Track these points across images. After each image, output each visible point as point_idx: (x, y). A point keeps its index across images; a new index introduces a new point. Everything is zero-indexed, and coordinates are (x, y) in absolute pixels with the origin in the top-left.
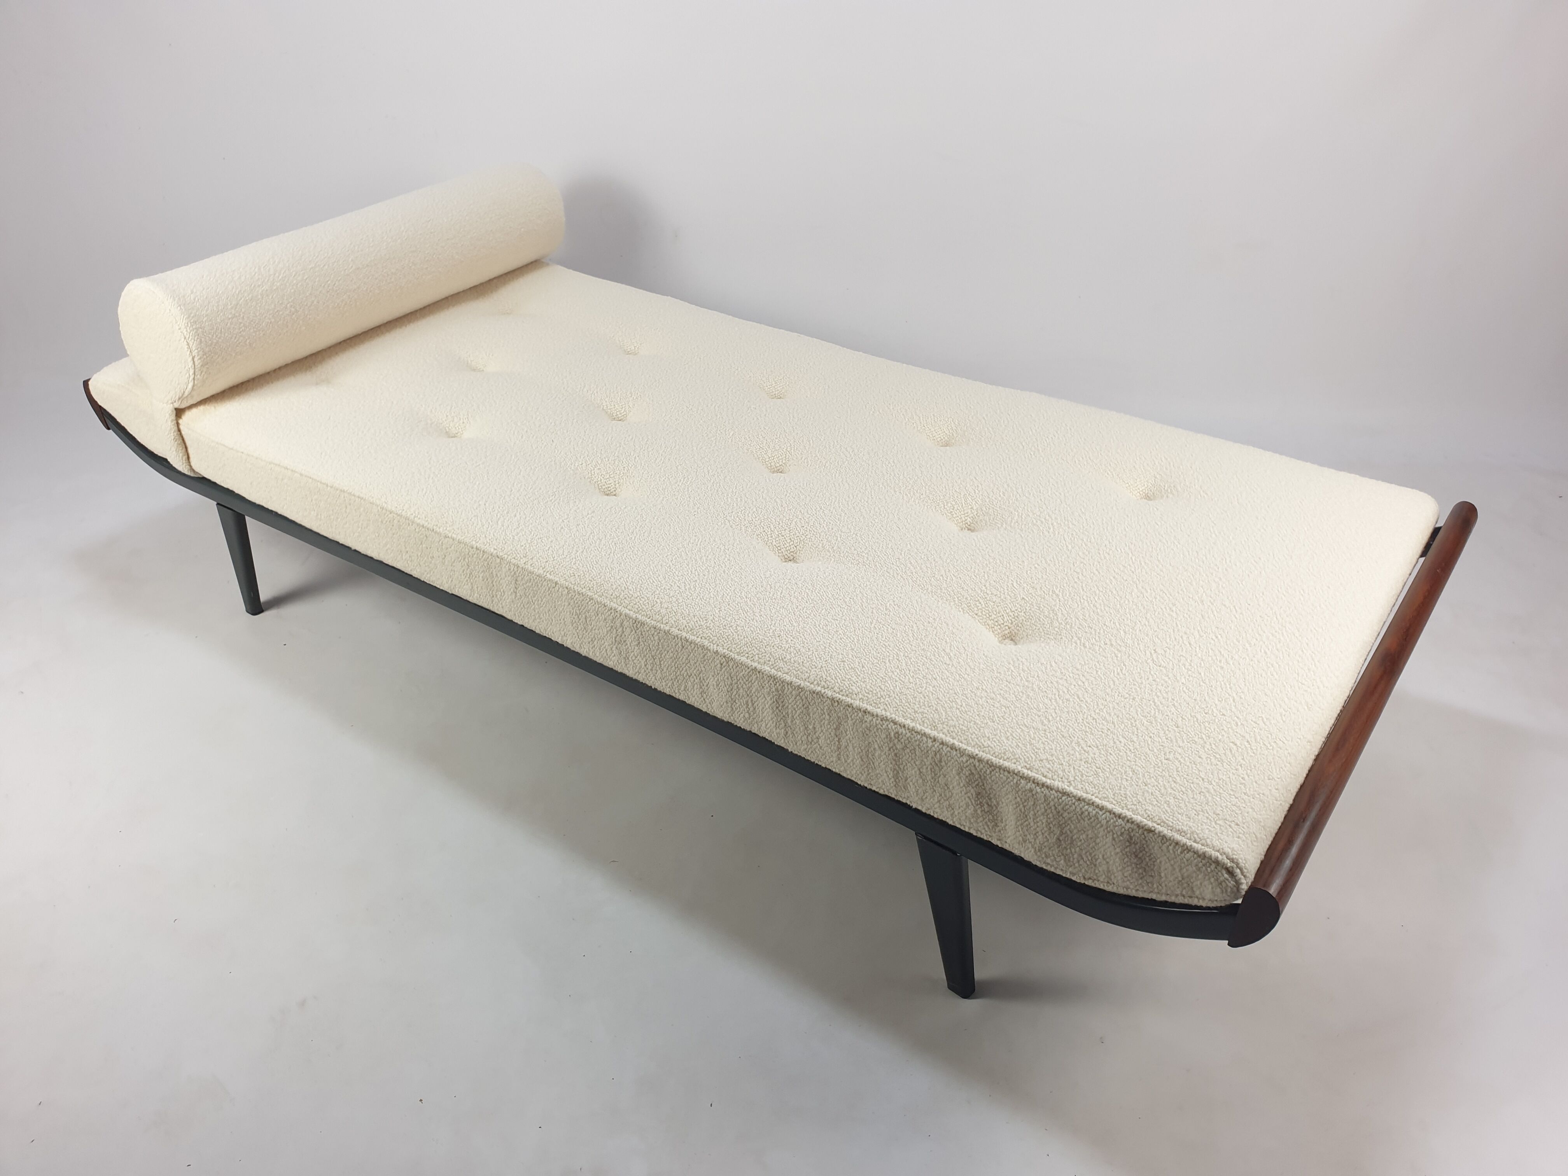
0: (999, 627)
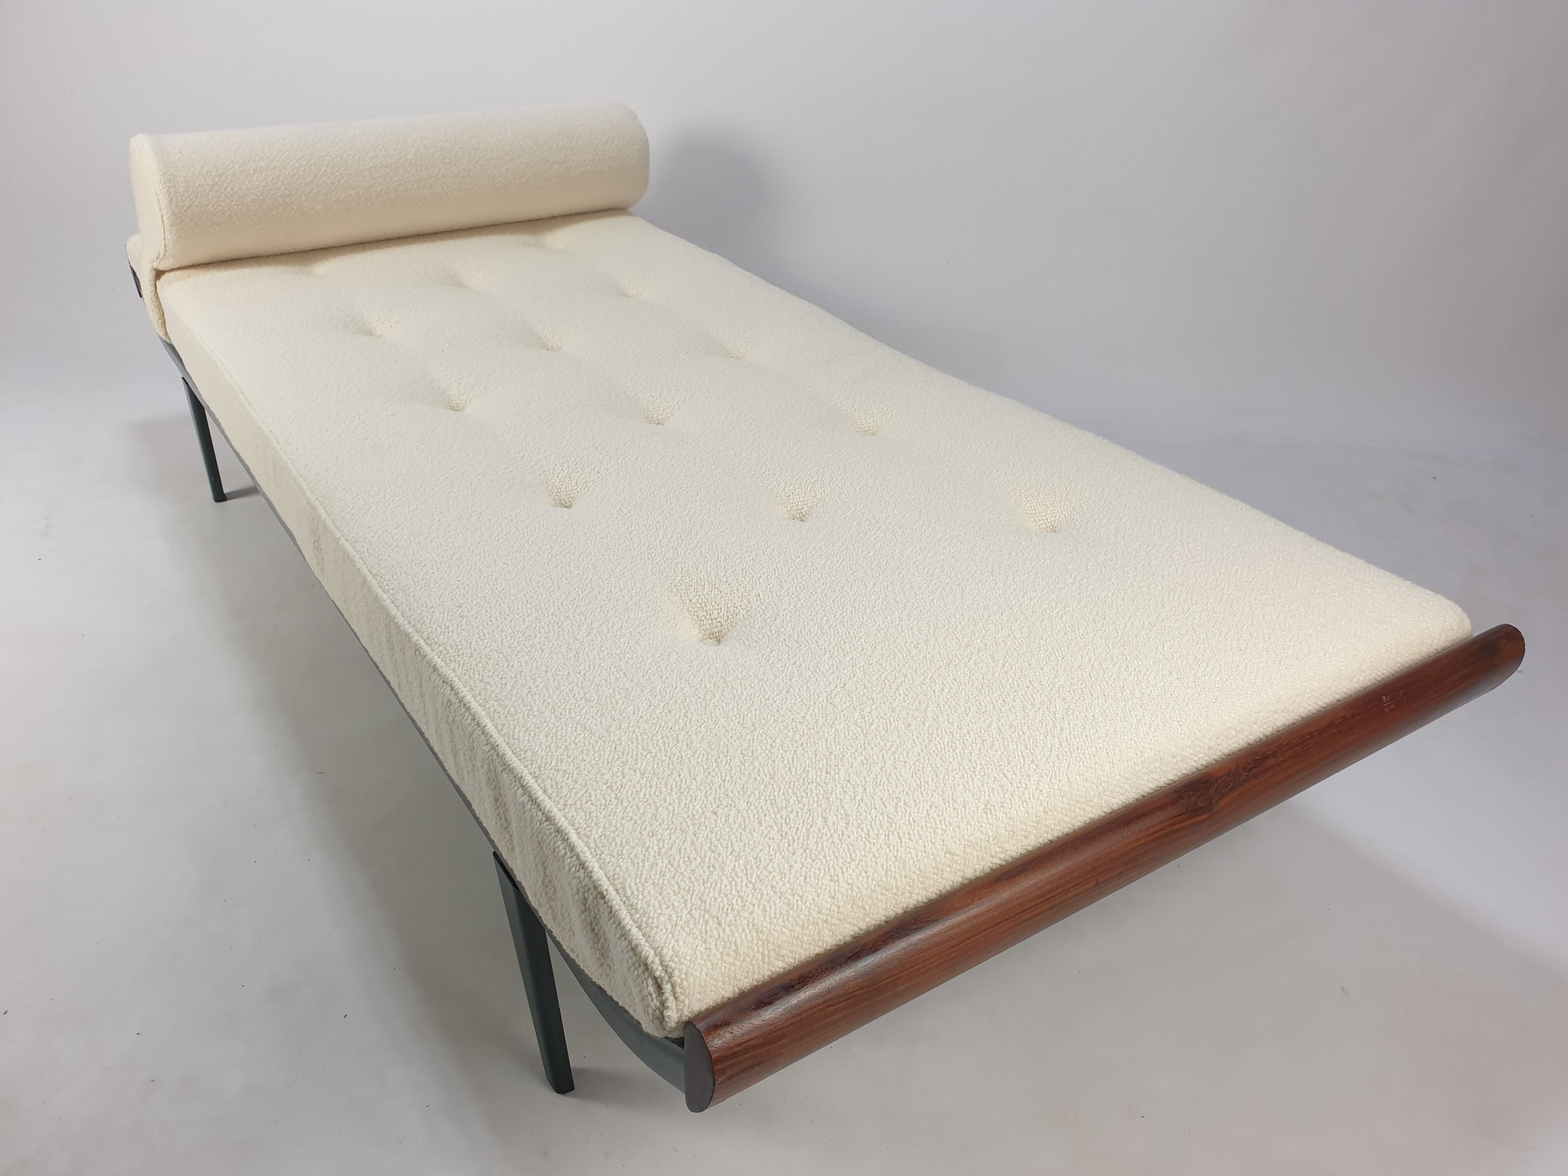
0: (710, 621)
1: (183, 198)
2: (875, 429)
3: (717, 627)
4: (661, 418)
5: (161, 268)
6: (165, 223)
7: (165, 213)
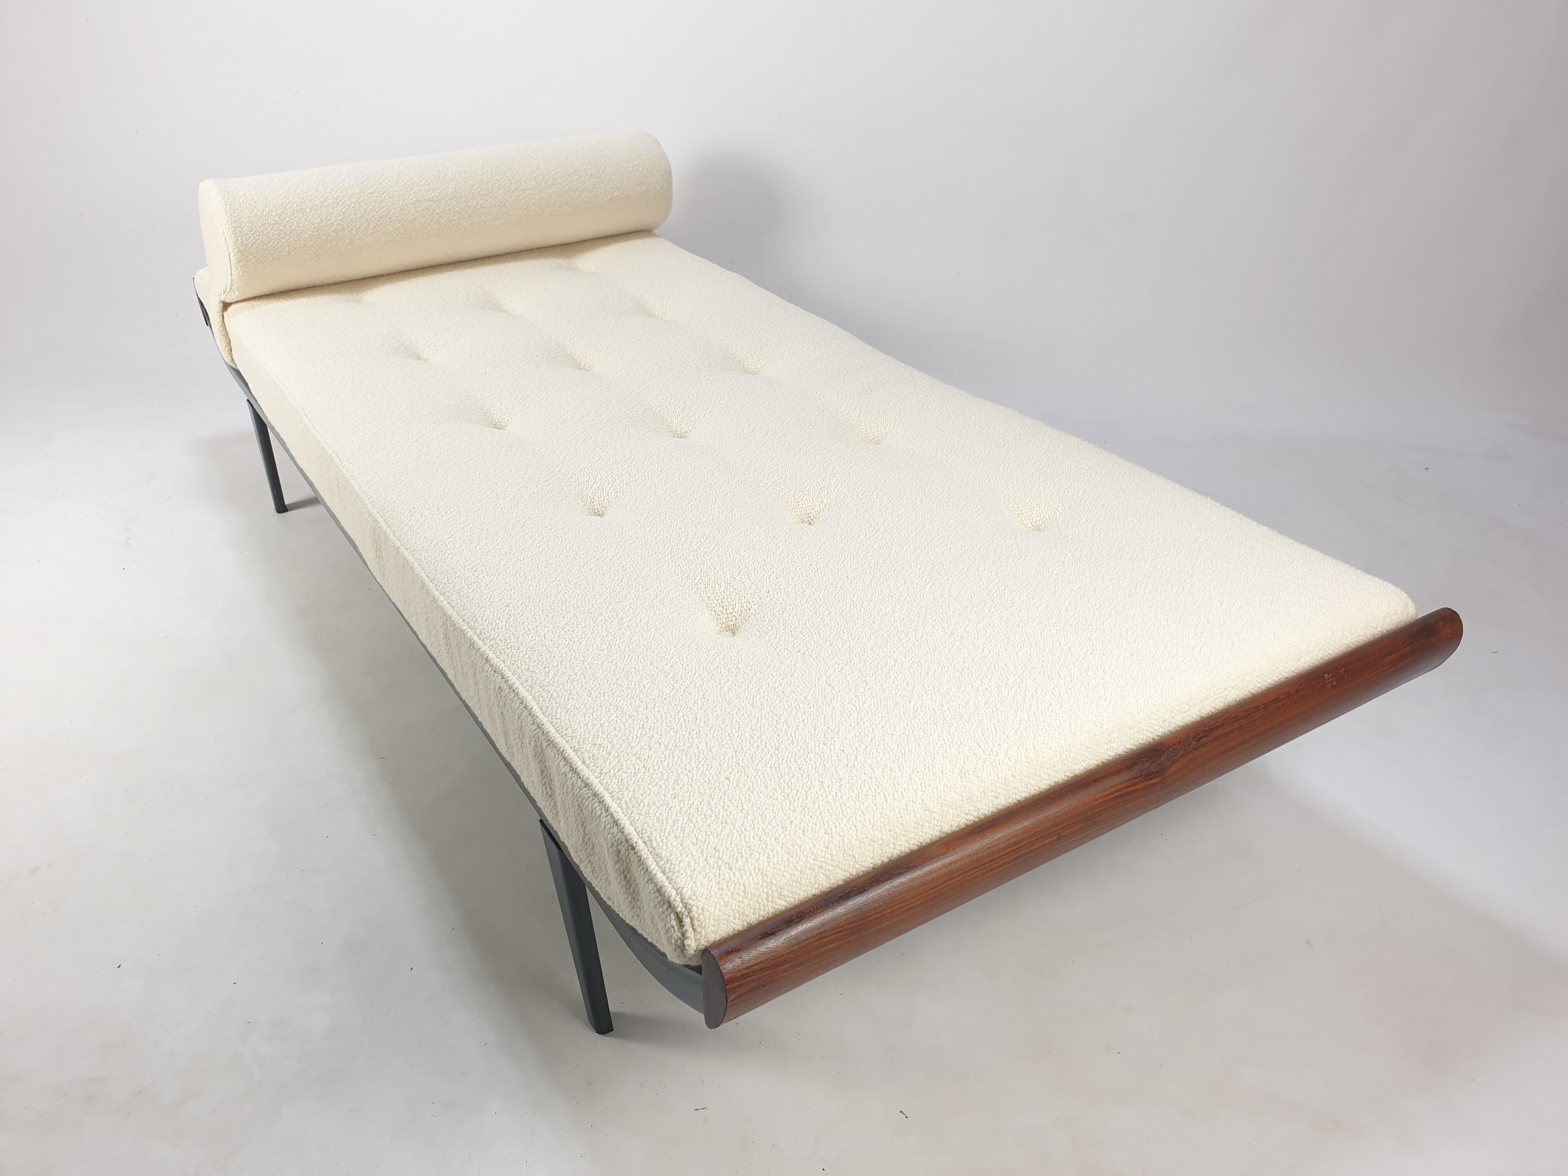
1: (248, 237)
2: (880, 437)
3: (732, 620)
4: (684, 431)
5: (227, 301)
6: (232, 260)
7: (232, 251)
